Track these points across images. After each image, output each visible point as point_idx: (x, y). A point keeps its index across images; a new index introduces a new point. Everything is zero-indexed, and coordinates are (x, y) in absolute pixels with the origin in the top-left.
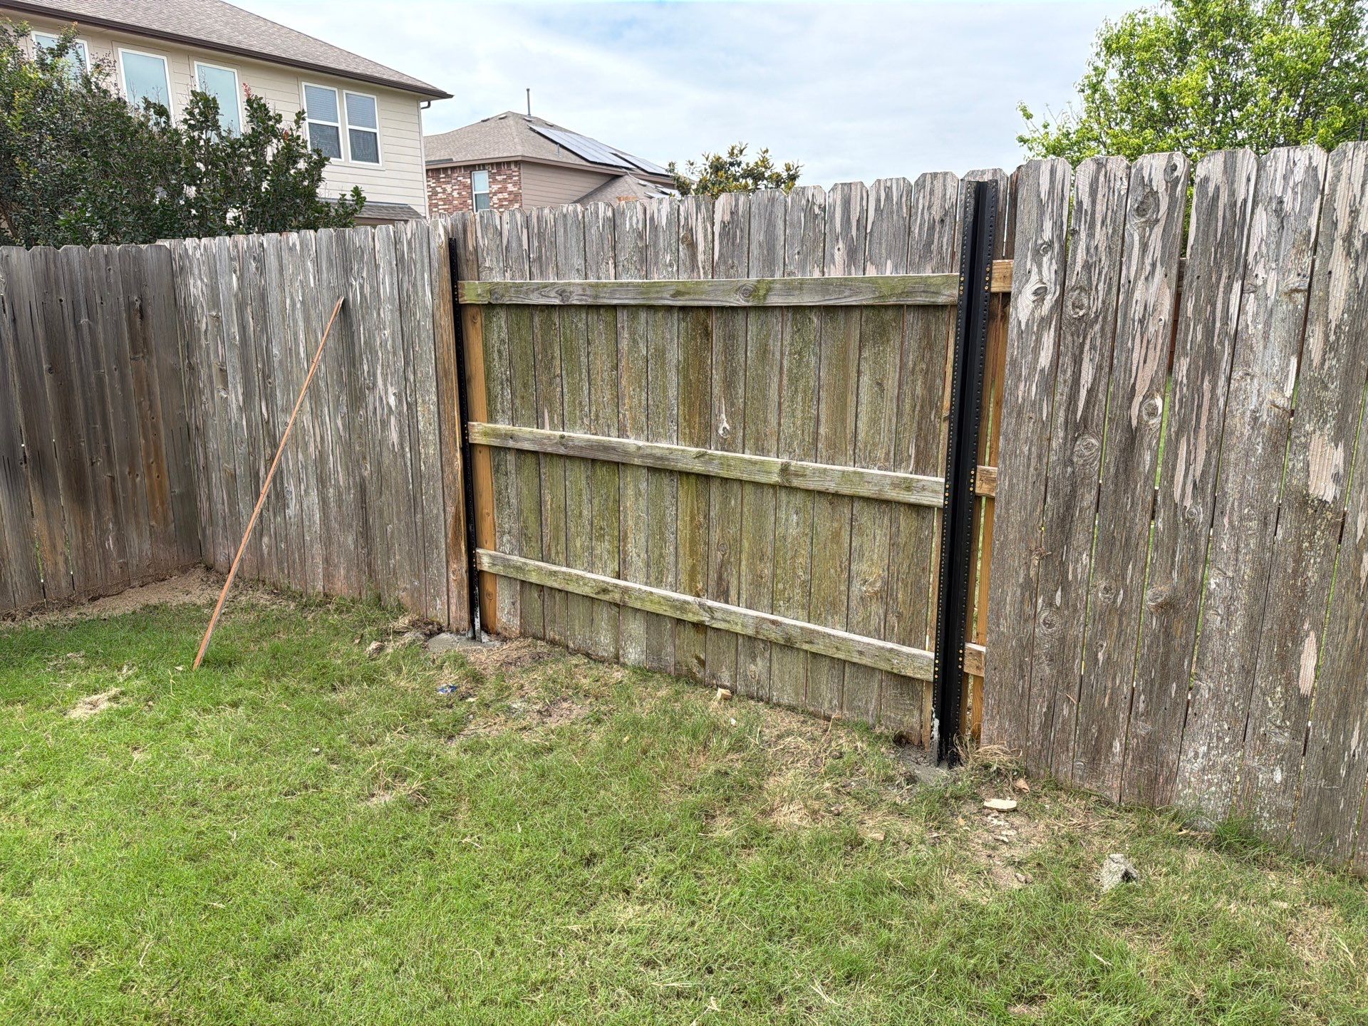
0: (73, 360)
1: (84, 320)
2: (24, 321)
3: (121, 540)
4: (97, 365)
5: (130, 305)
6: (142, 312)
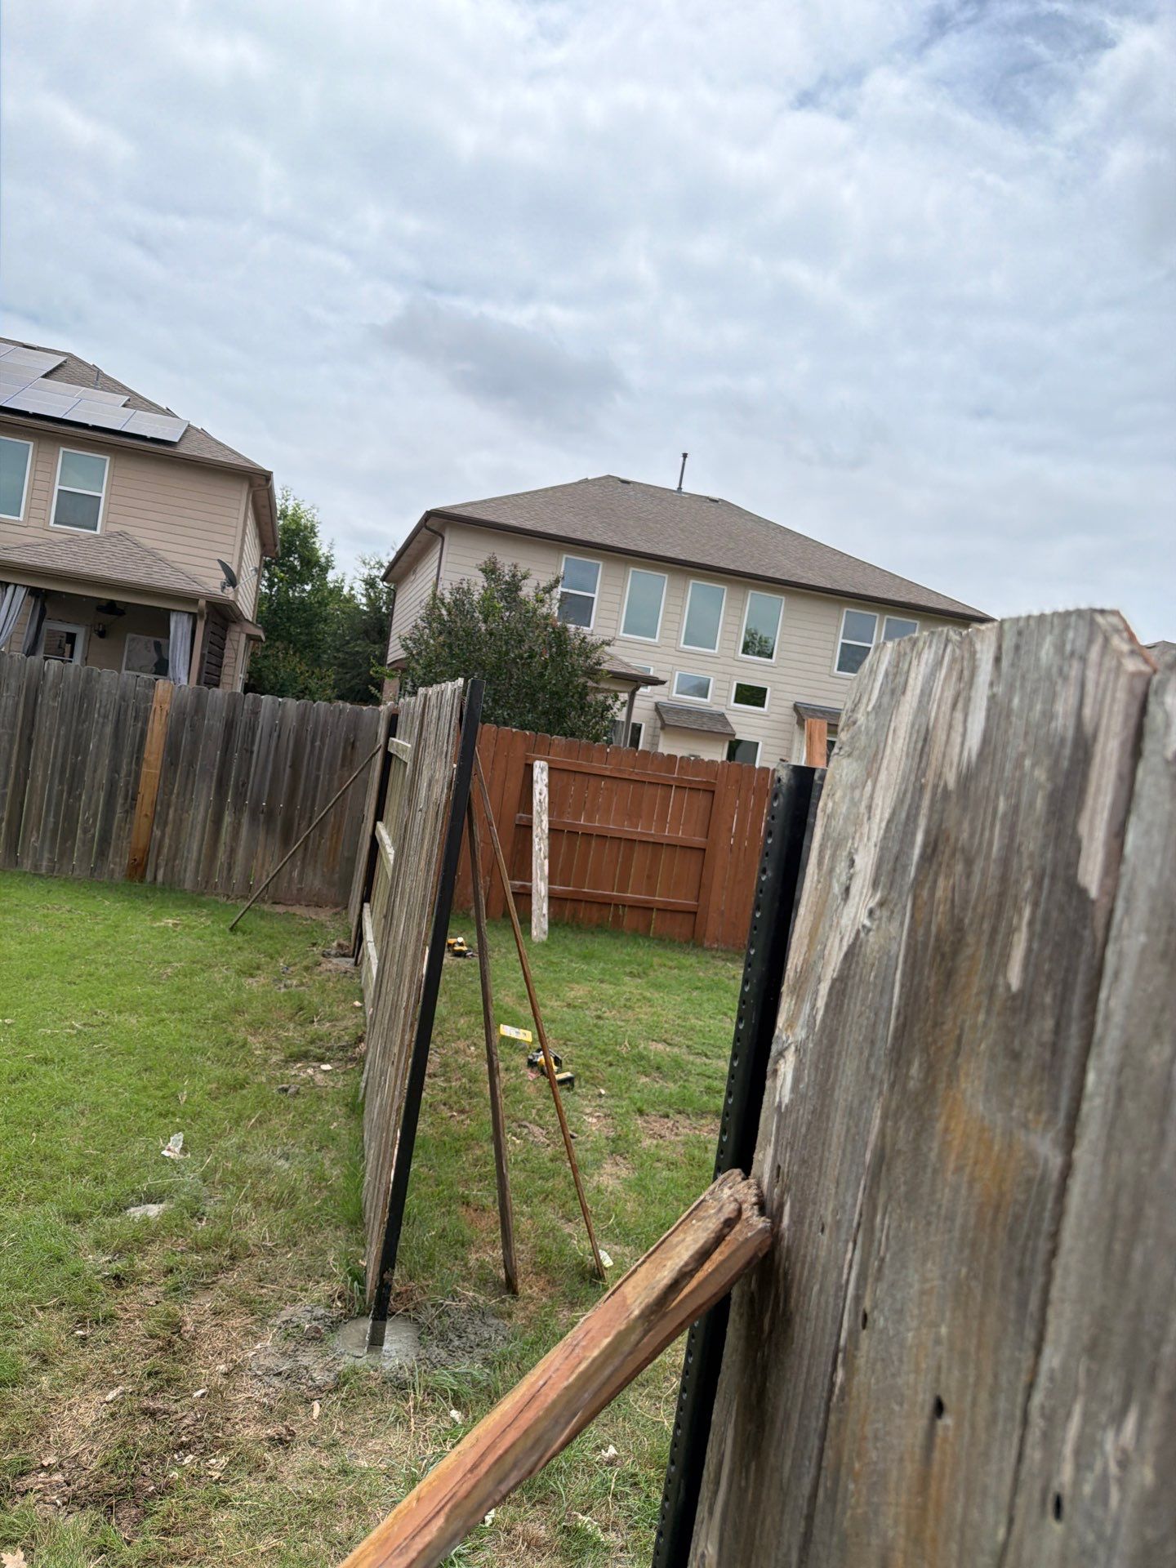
0: (305, 762)
1: (318, 743)
2: (284, 737)
3: (301, 873)
4: (318, 769)
5: (347, 739)
6: (353, 745)
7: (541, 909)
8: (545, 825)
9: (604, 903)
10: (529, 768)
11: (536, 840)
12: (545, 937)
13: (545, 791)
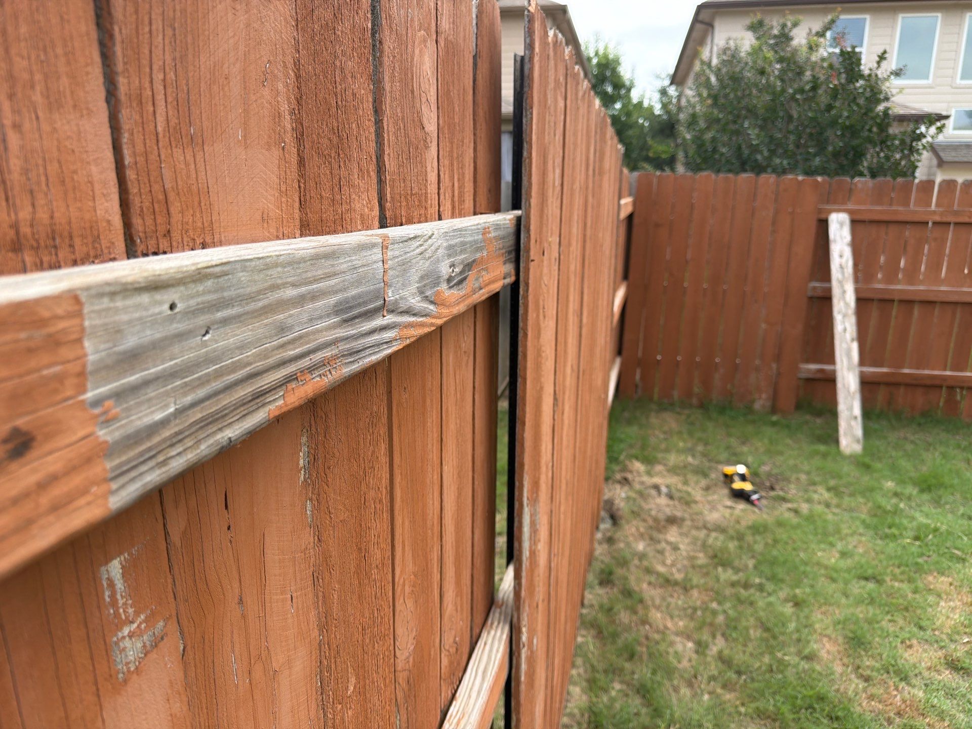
7: (851, 408)
8: (851, 297)
9: (933, 386)
10: (823, 225)
11: (838, 317)
12: (858, 448)
13: (848, 253)
